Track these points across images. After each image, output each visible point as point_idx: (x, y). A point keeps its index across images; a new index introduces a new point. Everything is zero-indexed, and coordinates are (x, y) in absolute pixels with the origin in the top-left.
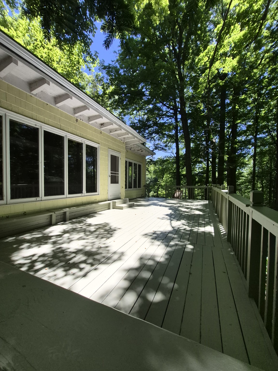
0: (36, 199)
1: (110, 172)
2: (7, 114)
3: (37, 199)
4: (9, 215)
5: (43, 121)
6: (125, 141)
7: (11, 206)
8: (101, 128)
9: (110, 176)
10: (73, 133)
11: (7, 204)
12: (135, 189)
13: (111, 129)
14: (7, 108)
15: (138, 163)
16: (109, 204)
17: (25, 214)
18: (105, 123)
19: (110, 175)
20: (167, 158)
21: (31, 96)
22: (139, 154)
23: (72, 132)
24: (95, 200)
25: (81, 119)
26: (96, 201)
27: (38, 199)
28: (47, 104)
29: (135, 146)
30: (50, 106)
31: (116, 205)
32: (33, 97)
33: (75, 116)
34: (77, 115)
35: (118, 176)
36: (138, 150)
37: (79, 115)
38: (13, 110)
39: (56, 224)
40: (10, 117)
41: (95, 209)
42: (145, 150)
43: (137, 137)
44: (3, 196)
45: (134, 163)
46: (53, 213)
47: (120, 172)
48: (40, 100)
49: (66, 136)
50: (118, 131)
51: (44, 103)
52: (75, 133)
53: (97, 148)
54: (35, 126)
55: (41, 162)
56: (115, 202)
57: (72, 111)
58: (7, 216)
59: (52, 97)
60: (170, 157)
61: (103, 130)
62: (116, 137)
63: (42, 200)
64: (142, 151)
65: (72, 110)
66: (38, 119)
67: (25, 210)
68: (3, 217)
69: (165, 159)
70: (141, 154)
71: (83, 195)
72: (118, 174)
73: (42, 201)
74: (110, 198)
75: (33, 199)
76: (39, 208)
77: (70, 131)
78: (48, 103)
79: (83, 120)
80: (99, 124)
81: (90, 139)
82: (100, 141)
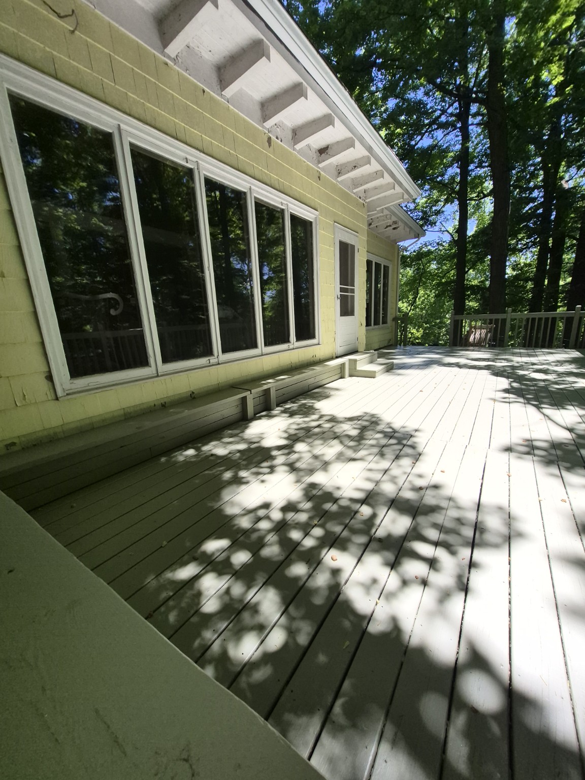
0: (208, 362)
1: (338, 286)
2: (123, 126)
3: (211, 361)
4: (166, 400)
5: (200, 145)
6: (367, 201)
7: (165, 379)
8: (319, 162)
9: (339, 297)
10: (264, 181)
11: (158, 376)
12: (376, 327)
13: (341, 165)
14: (120, 107)
15: (383, 262)
16: (343, 365)
17: (193, 396)
18: (333, 144)
19: (339, 293)
20: (429, 247)
21: (166, 64)
22: (386, 237)
23: (261, 178)
24: (313, 357)
25: (277, 138)
26: (315, 359)
27: (213, 360)
28: (204, 91)
29: (386, 212)
30: (212, 98)
31: (358, 368)
32: (171, 69)
33: (265, 128)
34: (270, 123)
35: (353, 297)
36: (387, 227)
37: (274, 123)
38: (132, 113)
39: (255, 418)
40: (131, 137)
41: (318, 379)
42: (406, 224)
43: (400, 184)
44: (148, 356)
45: (376, 263)
46: (247, 394)
47: (356, 288)
48: (188, 79)
49: (250, 189)
50: (361, 166)
51: (196, 86)
52: (268, 182)
53: (311, 223)
54: (183, 163)
55: (209, 267)
56: (355, 361)
57: (258, 114)
58: (163, 402)
59: (212, 64)
60: (438, 244)
61: (323, 169)
62: (349, 188)
63: (220, 362)
64: (394, 229)
65: (257, 108)
66: (188, 142)
67: (192, 389)
68: (155, 405)
69: (425, 249)
70: (390, 236)
71: (291, 347)
72: (353, 291)
73: (219, 364)
74: (340, 351)
75: (203, 361)
76: (216, 383)
77: (257, 174)
78: (206, 89)
79: (281, 141)
80: (314, 151)
81: (297, 196)
82: (318, 201)
